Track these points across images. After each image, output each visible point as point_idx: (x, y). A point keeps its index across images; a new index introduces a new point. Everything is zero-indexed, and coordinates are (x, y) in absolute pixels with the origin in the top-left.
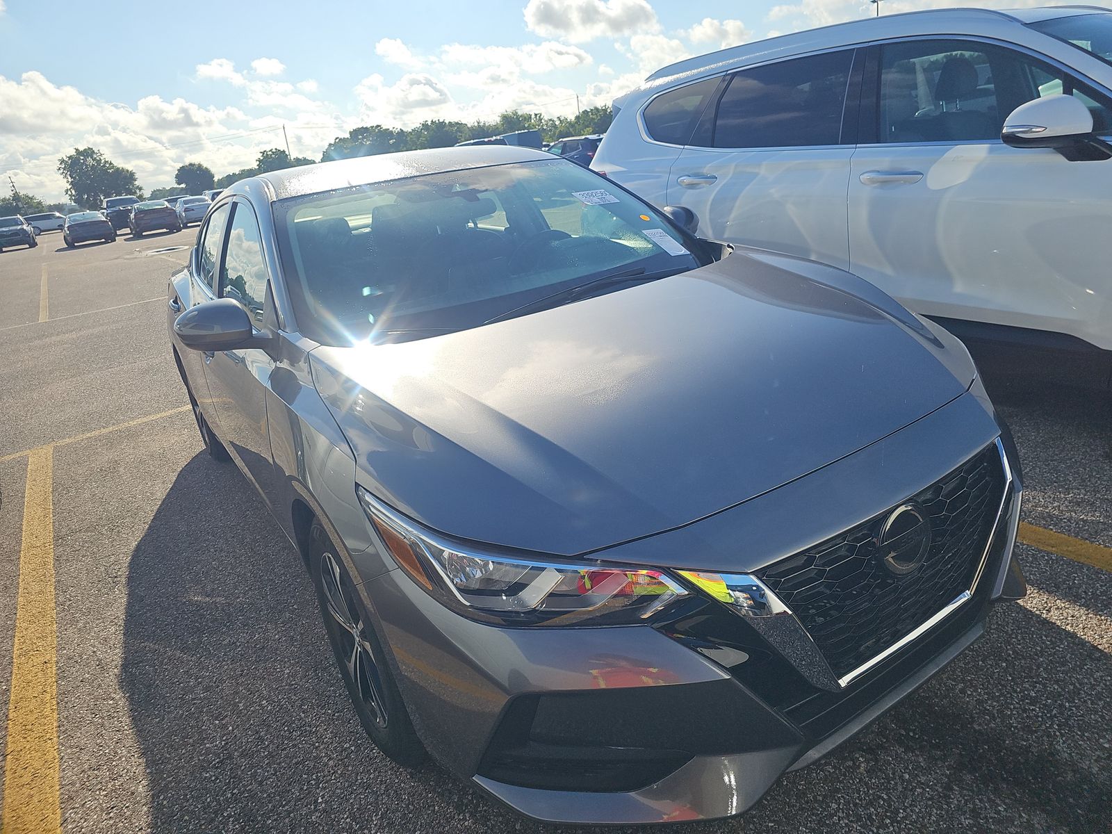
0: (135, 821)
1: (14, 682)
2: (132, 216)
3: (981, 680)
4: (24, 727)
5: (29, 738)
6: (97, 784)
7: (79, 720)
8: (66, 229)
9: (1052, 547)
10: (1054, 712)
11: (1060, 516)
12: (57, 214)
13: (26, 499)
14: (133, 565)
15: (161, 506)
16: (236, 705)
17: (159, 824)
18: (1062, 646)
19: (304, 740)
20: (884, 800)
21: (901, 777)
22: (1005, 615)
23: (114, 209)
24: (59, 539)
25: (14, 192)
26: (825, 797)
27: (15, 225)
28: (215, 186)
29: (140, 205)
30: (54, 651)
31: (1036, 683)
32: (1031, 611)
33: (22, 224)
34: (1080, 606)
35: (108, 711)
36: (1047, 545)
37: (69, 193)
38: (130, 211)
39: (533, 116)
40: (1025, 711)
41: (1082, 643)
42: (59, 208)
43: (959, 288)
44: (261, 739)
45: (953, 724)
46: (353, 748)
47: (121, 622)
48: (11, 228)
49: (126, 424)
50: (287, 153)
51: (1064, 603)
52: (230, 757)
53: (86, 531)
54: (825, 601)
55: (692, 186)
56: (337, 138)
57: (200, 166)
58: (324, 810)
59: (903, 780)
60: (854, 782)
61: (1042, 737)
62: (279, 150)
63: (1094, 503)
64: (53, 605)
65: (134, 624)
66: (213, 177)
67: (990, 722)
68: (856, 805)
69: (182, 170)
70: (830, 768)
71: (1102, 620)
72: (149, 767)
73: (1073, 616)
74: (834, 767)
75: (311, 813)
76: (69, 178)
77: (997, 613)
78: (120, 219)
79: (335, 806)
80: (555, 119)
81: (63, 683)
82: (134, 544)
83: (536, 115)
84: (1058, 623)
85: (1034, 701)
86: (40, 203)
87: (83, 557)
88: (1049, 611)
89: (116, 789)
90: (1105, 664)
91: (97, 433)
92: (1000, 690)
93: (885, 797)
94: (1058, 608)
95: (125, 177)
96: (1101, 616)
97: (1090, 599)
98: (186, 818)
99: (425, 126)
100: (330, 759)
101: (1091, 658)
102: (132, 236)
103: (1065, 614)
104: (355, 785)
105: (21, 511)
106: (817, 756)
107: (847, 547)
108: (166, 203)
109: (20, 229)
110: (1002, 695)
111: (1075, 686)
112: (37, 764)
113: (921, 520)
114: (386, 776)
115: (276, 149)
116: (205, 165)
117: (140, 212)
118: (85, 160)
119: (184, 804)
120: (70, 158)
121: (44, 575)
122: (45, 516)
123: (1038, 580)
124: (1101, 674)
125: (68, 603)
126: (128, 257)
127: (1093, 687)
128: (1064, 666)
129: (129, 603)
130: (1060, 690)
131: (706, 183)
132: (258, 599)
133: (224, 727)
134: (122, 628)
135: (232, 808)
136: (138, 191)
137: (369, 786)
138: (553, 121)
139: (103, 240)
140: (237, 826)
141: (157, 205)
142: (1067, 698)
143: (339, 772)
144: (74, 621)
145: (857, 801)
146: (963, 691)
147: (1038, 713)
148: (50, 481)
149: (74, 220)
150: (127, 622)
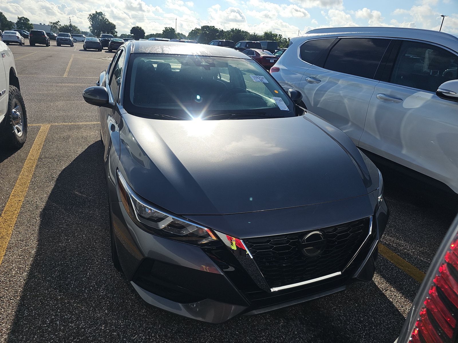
0: (27, 262)
1: (7, 204)
2: (110, 43)
3: (344, 307)
4: (5, 220)
5: (5, 224)
6: (20, 246)
7: (23, 223)
8: (85, 42)
9: (402, 267)
10: (367, 329)
11: (412, 256)
12: (84, 36)
13: (35, 142)
14: (60, 175)
15: (78, 156)
16: (75, 234)
17: (34, 265)
18: (384, 306)
19: (91, 252)
20: (283, 338)
21: (294, 332)
22: (367, 287)
23: (104, 38)
24: (40, 159)
25: (70, 23)
26: (262, 330)
27: (67, 37)
28: (145, 38)
29: (113, 39)
30: (24, 197)
31: (366, 315)
32: (379, 288)
33: (70, 37)
34: (400, 293)
35: (33, 223)
36: (400, 266)
37: (90, 28)
38: (109, 41)
39: (278, 35)
40: (355, 324)
41: (393, 306)
42: (86, 33)
43: (404, 152)
44: (78, 247)
45: (324, 320)
46: (106, 260)
47: (49, 194)
48: (65, 38)
49: (78, 123)
50: (175, 30)
51: (394, 289)
52: (65, 250)
53: (50, 159)
54: (271, 258)
55: (310, 82)
56: (196, 28)
57: (141, 28)
58: (88, 278)
59: (294, 333)
60: (275, 328)
61: (356, 336)
62: (172, 28)
63: (430, 254)
64: (30, 181)
65: (53, 197)
66: (145, 34)
67: (339, 324)
68: (272, 336)
69: (133, 28)
70: (269, 321)
71: (406, 301)
72: (38, 246)
73: (395, 296)
74: (271, 321)
75: (83, 277)
76: (91, 22)
77: (365, 285)
78: (105, 43)
79: (92, 278)
80: (287, 39)
81: (22, 209)
82: (64, 168)
83: (279, 35)
84: (388, 296)
85: (361, 322)
86: (79, 30)
87: (46, 167)
88: (386, 291)
89: (25, 249)
90: (398, 317)
91: (67, 124)
92: (350, 314)
93: (284, 337)
94: (391, 291)
95: (112, 27)
96: (407, 299)
97: (406, 291)
98: (43, 266)
99: (232, 30)
100: (97, 261)
101: (393, 313)
102: (108, 51)
103: (392, 294)
104: (102, 273)
105: (31, 145)
106: (256, 313)
107: (287, 240)
108: (123, 41)
109: (69, 39)
110: (349, 316)
111: (381, 322)
112: (4, 234)
113: (323, 239)
114: (113, 273)
115: (171, 28)
116: (143, 28)
117: (113, 42)
118: (98, 16)
119: (45, 261)
120: (93, 14)
121: (31, 170)
122: (39, 150)
123: (389, 278)
124: (394, 321)
125: (35, 182)
126: (104, 59)
127: (388, 324)
128: (380, 313)
129: (54, 188)
130: (374, 321)
131: (316, 82)
132: (97, 199)
133: (68, 240)
134: (48, 196)
135: (59, 267)
136: (115, 33)
137: (106, 275)
138: (286, 39)
139: (97, 50)
140: (58, 274)
141: (120, 41)
142: (375, 325)
143: (98, 267)
144: (34, 189)
145: (273, 335)
146: (335, 309)
147: (360, 327)
148: (45, 137)
149: (88, 40)
150: (51, 194)
